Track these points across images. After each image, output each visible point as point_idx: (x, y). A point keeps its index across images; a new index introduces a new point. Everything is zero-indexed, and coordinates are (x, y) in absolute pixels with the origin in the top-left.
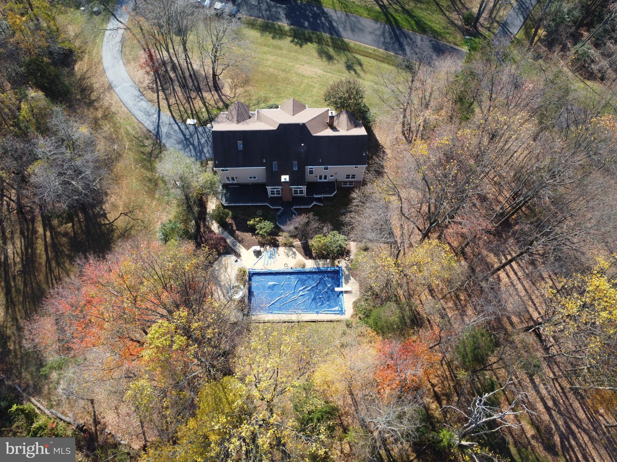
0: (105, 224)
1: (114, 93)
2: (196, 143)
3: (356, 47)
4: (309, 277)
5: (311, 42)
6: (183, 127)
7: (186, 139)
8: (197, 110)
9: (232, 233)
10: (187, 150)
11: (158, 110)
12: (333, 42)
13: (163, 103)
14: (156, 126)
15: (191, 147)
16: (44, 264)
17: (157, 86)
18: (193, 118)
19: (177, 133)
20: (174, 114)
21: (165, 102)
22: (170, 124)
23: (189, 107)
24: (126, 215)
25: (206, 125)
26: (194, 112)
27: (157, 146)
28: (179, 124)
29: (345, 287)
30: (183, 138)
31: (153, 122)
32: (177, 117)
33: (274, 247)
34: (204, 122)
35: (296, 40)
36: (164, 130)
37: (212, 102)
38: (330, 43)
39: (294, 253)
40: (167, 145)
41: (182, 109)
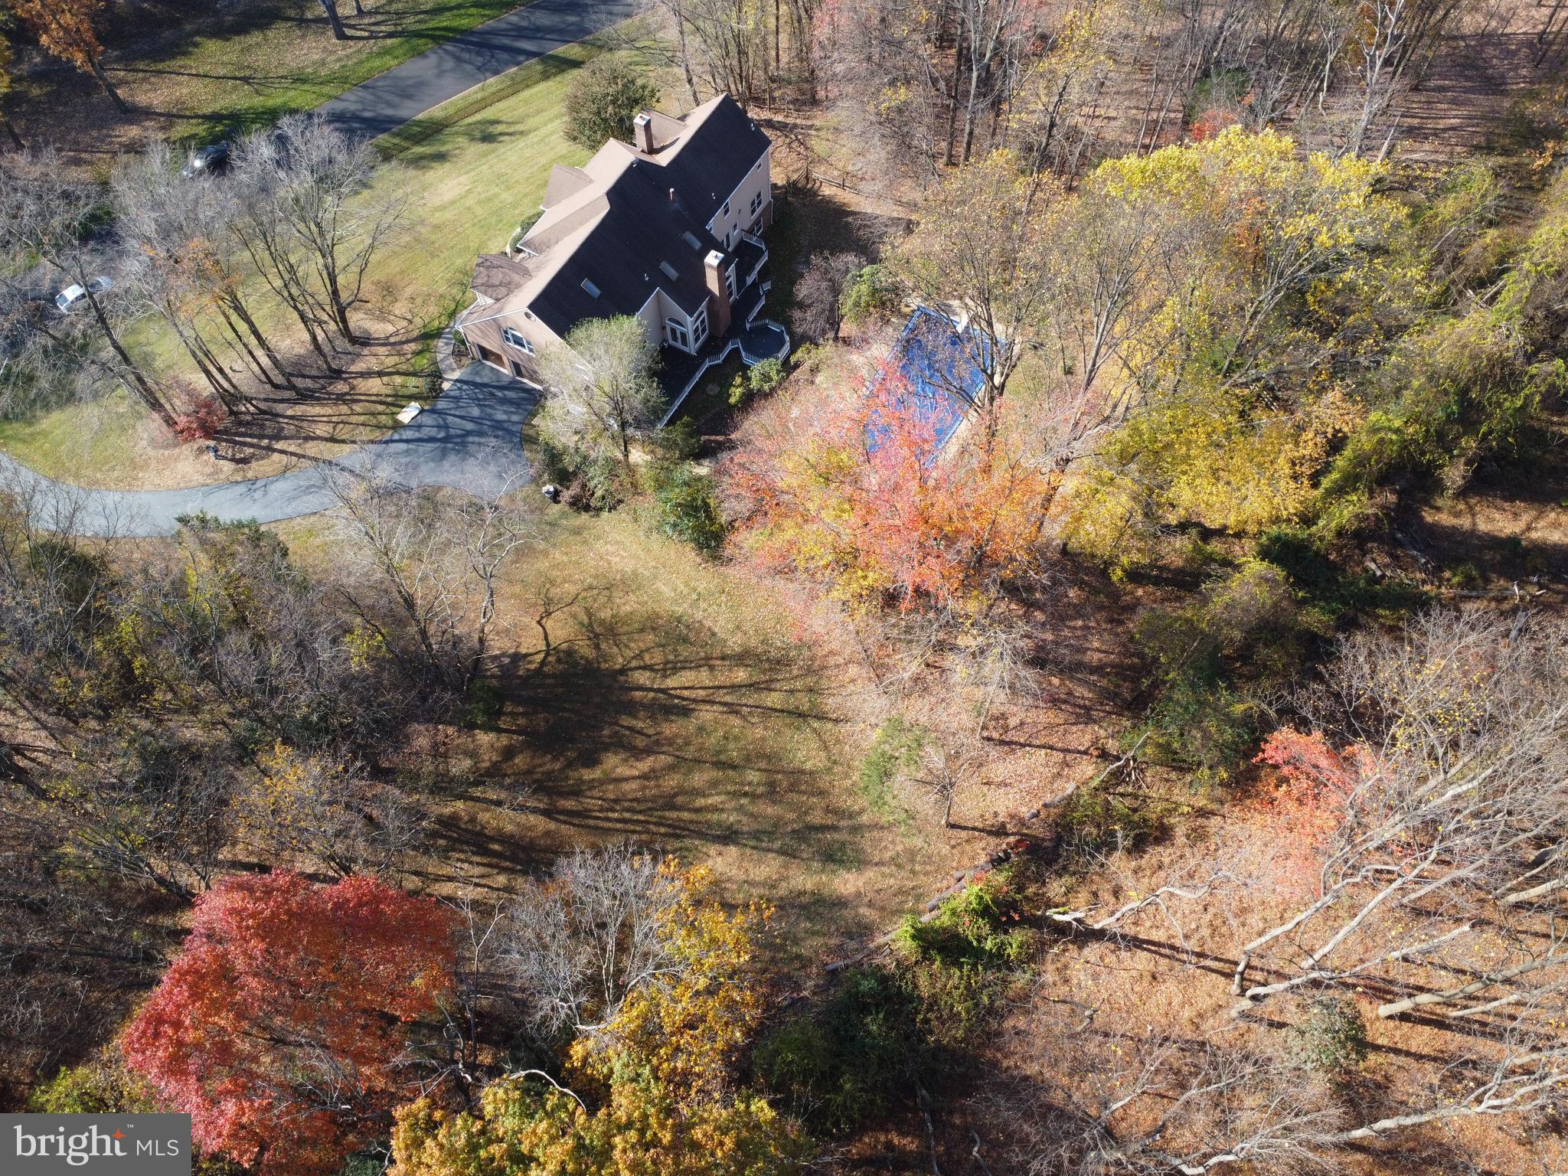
0: (543, 663)
2: (470, 426)
3: (451, 111)
5: (374, 170)
6: (408, 434)
7: (445, 440)
8: (389, 392)
10: (471, 448)
11: (321, 464)
12: (406, 138)
13: (314, 448)
15: (470, 439)
17: (252, 445)
18: (403, 407)
19: (416, 451)
20: (361, 438)
21: (311, 444)
22: (381, 456)
23: (367, 404)
24: (549, 615)
25: (442, 390)
26: (389, 399)
28: (396, 437)
30: (437, 445)
32: (375, 435)
34: (431, 390)
37: (391, 360)
38: (405, 144)
39: (843, 363)
40: (429, 481)
41: (362, 418)
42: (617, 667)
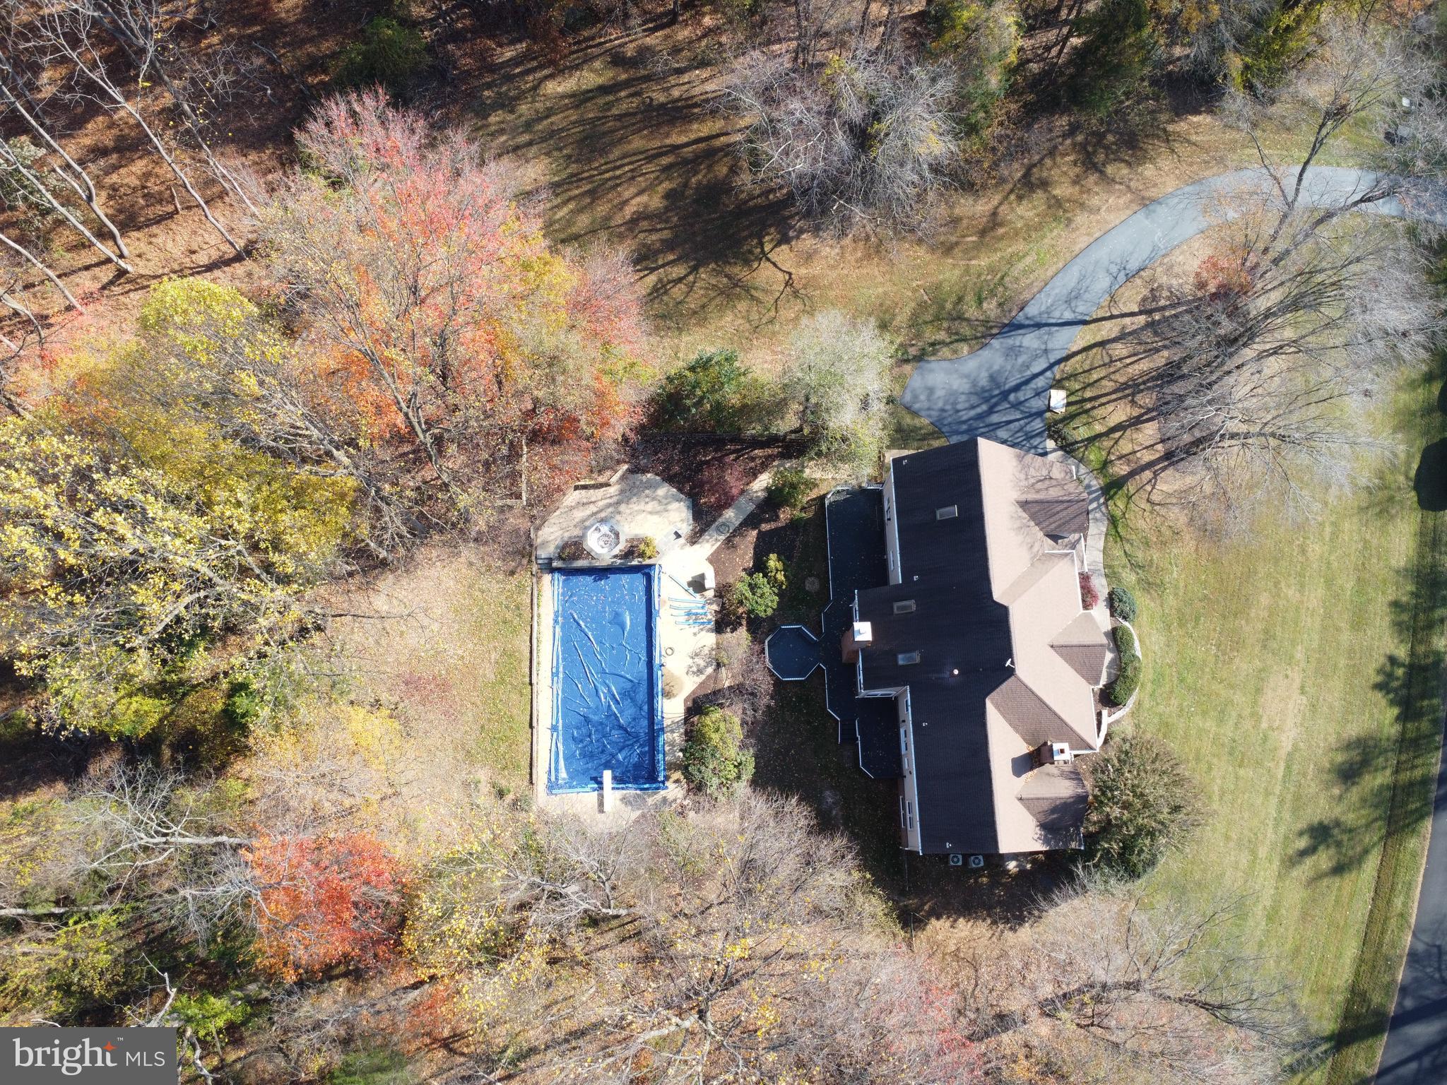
0: (761, 245)
1: (1129, 212)
2: (995, 418)
3: (1405, 857)
4: (641, 709)
5: (1403, 718)
6: (1040, 382)
7: (1005, 395)
8: (1095, 412)
9: (751, 521)
10: (974, 400)
11: (1088, 318)
12: (1411, 784)
13: (1108, 330)
14: (1038, 320)
15: (984, 407)
16: (668, 142)
17: (1164, 308)
18: (1068, 404)
19: (1020, 372)
20: (1078, 358)
21: (1114, 334)
22: (1046, 351)
23: (1104, 391)
24: (787, 284)
25: (1051, 437)
26: (1088, 406)
27: (980, 329)
28: (1048, 374)
29: (612, 796)
30: (1007, 387)
31: (1048, 313)
32: (1068, 367)
33: (717, 622)
34: (1057, 432)
35: (1400, 672)
36: (1030, 340)
37: (1125, 447)
38: (1405, 776)
39: (700, 671)
40: (986, 354)
41: (1095, 376)
42: (702, 270)
